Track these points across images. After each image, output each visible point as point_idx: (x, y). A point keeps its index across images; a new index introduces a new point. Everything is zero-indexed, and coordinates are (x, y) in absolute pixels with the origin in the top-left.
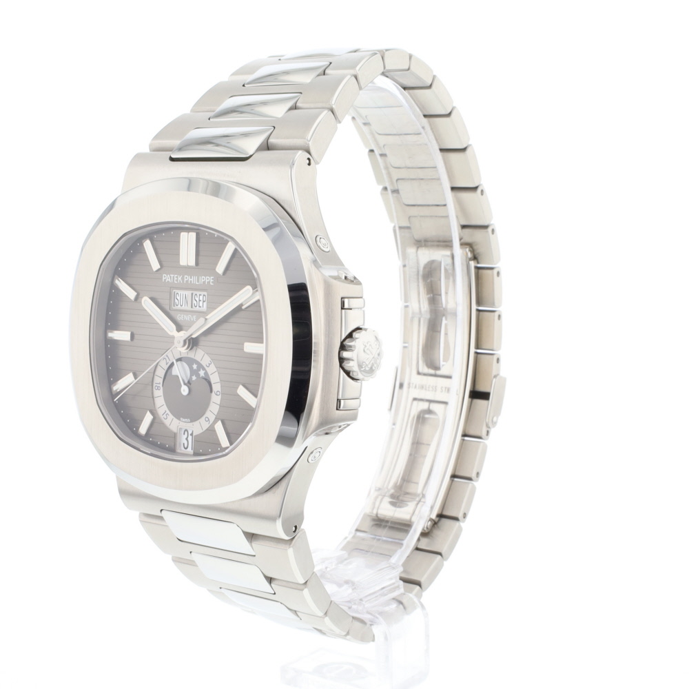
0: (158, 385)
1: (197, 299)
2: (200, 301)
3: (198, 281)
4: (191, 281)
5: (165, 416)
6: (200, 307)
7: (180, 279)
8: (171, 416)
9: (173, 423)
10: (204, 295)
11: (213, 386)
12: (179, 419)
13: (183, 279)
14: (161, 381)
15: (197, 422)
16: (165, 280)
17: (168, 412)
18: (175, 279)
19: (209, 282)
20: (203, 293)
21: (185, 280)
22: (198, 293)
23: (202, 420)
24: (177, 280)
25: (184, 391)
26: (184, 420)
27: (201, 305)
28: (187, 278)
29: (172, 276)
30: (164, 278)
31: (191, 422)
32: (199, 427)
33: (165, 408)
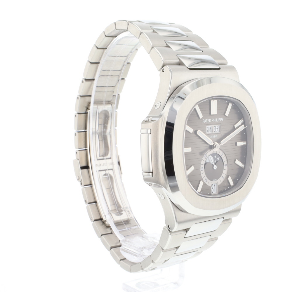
0: (202, 168)
1: (215, 128)
2: (216, 129)
3: (217, 120)
4: (214, 121)
5: (206, 181)
6: (216, 131)
7: (210, 120)
8: (208, 180)
9: (209, 183)
10: (218, 126)
11: (224, 163)
12: (212, 181)
13: (211, 120)
14: (203, 166)
15: (219, 179)
16: (204, 122)
17: (207, 179)
18: (208, 121)
19: (221, 120)
20: (217, 125)
21: (212, 120)
22: (215, 126)
23: (221, 178)
24: (209, 121)
25: (215, 167)
26: (214, 180)
27: (216, 130)
28: (213, 120)
29: (207, 120)
30: (203, 121)
31: (217, 180)
32: (220, 181)
33: (206, 177)
